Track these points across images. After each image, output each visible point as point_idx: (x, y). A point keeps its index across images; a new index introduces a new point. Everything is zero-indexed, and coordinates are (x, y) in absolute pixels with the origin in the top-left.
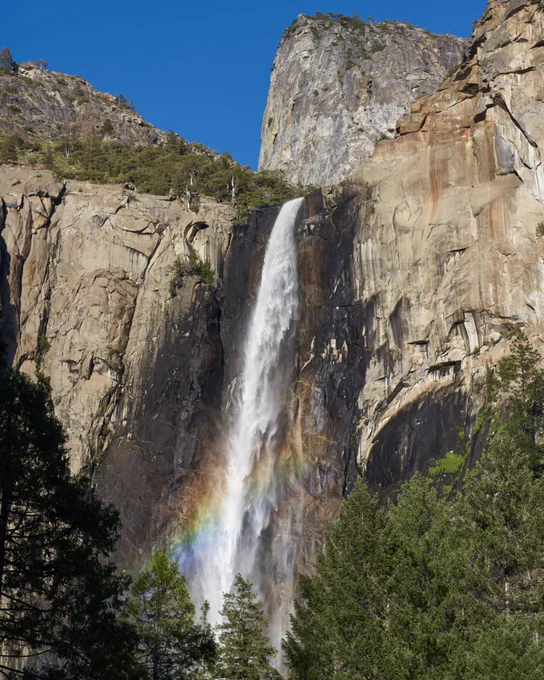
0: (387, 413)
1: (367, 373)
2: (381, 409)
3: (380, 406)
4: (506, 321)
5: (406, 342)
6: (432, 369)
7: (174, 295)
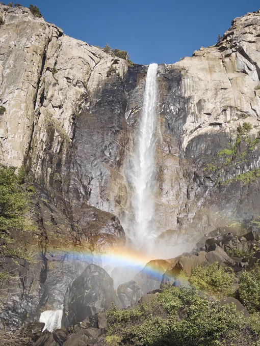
0: (192, 135)
1: (187, 119)
2: (191, 132)
3: (191, 131)
4: (243, 113)
5: (202, 113)
6: (211, 124)
7: (107, 76)
